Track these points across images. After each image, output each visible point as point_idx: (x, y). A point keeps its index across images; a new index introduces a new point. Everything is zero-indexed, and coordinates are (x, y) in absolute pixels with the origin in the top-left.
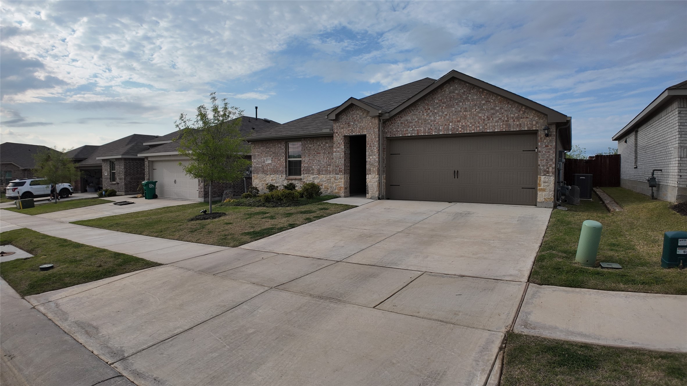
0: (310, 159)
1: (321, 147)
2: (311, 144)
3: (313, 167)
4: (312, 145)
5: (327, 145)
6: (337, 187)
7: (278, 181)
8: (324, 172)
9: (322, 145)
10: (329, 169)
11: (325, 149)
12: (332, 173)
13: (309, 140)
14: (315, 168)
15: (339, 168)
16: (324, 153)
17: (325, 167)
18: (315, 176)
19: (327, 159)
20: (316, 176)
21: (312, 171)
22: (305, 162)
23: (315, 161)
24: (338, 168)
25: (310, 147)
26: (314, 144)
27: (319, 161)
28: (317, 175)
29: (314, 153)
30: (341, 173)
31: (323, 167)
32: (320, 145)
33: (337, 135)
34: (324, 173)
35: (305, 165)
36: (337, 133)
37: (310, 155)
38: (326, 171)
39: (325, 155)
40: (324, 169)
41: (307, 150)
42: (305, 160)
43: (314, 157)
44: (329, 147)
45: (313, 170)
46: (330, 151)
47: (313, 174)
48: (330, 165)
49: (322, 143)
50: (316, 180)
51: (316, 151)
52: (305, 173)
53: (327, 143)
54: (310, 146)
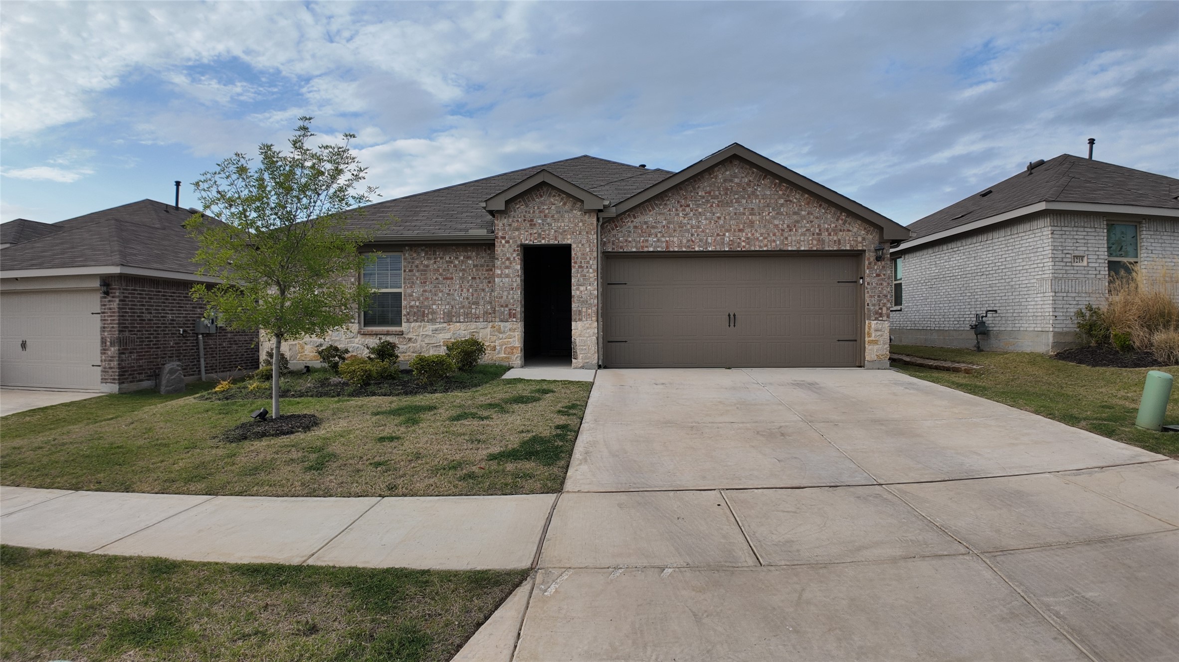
0: (425, 291)
1: (455, 266)
2: (429, 259)
3: (434, 307)
4: (432, 262)
5: (470, 262)
6: (504, 347)
7: (337, 338)
8: (461, 317)
9: (457, 262)
10: (473, 311)
11: (464, 270)
12: (481, 320)
13: (422, 250)
14: (440, 308)
15: (510, 310)
16: (462, 278)
17: (463, 307)
18: (437, 326)
19: (468, 290)
20: (441, 326)
21: (430, 317)
22: (412, 296)
23: (440, 295)
24: (507, 309)
25: (427, 266)
26: (435, 258)
27: (448, 294)
28: (445, 325)
29: (437, 279)
30: (514, 320)
31: (460, 308)
32: (451, 262)
33: (503, 242)
34: (462, 320)
35: (413, 303)
36: (504, 238)
37: (425, 282)
38: (466, 315)
39: (465, 282)
40: (462, 311)
41: (418, 271)
42: (413, 292)
43: (435, 287)
44: (475, 266)
45: (433, 313)
46: (478, 275)
47: (433, 321)
48: (477, 303)
49: (457, 258)
50: (441, 335)
51: (441, 275)
52: (412, 320)
53: (469, 258)
54: (426, 262)
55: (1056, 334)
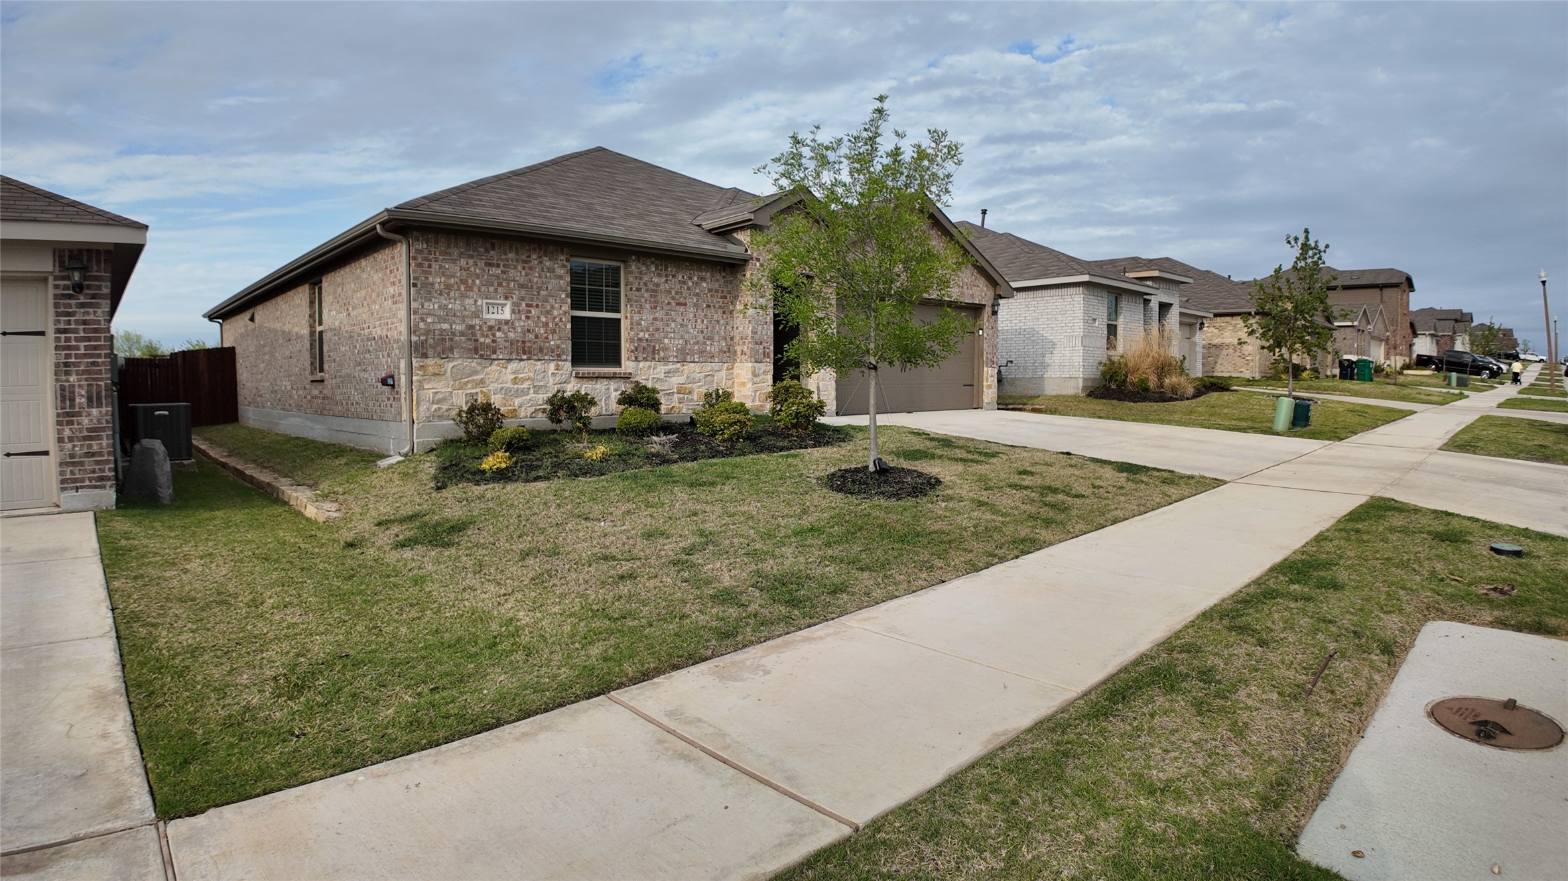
0: (655, 319)
1: (688, 289)
2: (659, 275)
3: (666, 341)
4: (663, 280)
5: (704, 285)
6: (758, 393)
7: (541, 384)
8: (696, 356)
9: (690, 284)
10: (708, 348)
11: (698, 295)
12: (717, 360)
13: (652, 263)
14: (673, 343)
15: (764, 348)
16: (696, 305)
17: (697, 343)
18: (670, 367)
19: (703, 322)
20: (674, 366)
21: (662, 354)
22: (640, 324)
23: (673, 325)
24: (761, 347)
25: (658, 285)
26: (666, 276)
27: (681, 325)
28: (679, 365)
29: (669, 303)
30: (768, 360)
31: (694, 343)
32: (684, 283)
33: (758, 264)
34: (697, 360)
35: (641, 335)
36: (758, 260)
37: (655, 307)
38: (701, 352)
39: (700, 310)
40: (696, 348)
41: (647, 291)
42: (641, 319)
43: (667, 314)
44: (710, 290)
45: (665, 349)
46: (713, 302)
47: (664, 360)
48: (711, 339)
49: (690, 278)
50: (674, 379)
51: (673, 298)
52: (640, 358)
53: (703, 279)
54: (656, 280)
55: (1085, 380)
